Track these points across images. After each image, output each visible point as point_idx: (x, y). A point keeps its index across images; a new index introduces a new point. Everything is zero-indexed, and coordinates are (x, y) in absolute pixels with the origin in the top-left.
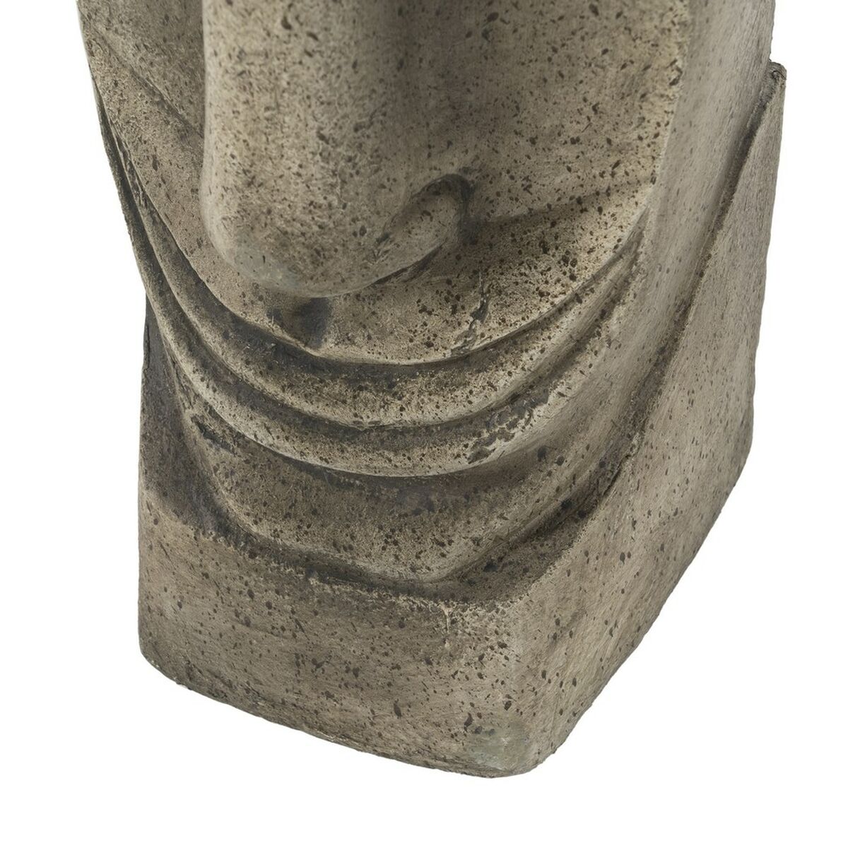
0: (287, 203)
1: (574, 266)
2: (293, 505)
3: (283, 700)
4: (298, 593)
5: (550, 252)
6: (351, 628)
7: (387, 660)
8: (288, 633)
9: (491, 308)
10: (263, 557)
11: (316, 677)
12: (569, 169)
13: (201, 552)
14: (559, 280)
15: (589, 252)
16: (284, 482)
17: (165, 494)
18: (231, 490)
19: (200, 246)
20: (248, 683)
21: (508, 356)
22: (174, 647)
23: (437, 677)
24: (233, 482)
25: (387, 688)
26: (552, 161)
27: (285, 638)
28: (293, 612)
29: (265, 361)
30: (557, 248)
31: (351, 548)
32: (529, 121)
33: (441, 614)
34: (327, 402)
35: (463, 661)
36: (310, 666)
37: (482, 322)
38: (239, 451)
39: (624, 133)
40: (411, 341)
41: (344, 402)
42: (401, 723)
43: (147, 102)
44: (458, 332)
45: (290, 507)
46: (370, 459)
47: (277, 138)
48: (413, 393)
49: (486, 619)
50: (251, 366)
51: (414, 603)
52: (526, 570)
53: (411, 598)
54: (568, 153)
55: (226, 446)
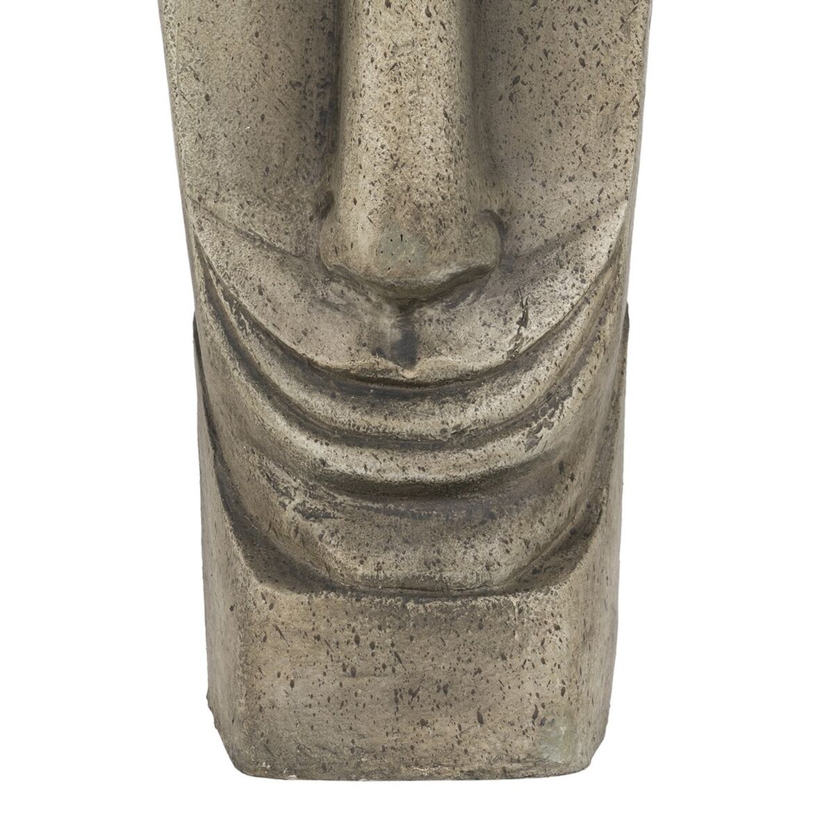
0: (422, 176)
1: (582, 272)
2: (389, 540)
3: (383, 747)
4: (397, 622)
5: (565, 267)
6: (440, 643)
7: (471, 666)
8: (389, 669)
9: (530, 315)
10: (367, 597)
11: (412, 708)
12: (570, 202)
13: (314, 615)
14: (574, 285)
15: (591, 259)
16: (378, 526)
17: (277, 581)
18: (337, 545)
19: (305, 335)
20: (353, 742)
21: (545, 355)
22: (287, 734)
23: (510, 671)
24: (339, 538)
25: (471, 697)
26: (558, 197)
27: (386, 675)
28: (393, 645)
29: (368, 403)
30: (569, 263)
31: (438, 561)
32: (540, 168)
33: (510, 606)
34: (421, 417)
35: (529, 649)
36: (407, 698)
37: (526, 328)
38: (340, 515)
39: (604, 165)
40: (480, 348)
41: (433, 414)
42: (483, 731)
43: (250, 248)
44: (510, 337)
45: (388, 542)
46: (457, 458)
47: (417, 118)
48: (482, 397)
49: (544, 602)
50: (357, 410)
51: (489, 601)
52: (562, 569)
53: (487, 598)
54: (568, 188)
55: (328, 516)
